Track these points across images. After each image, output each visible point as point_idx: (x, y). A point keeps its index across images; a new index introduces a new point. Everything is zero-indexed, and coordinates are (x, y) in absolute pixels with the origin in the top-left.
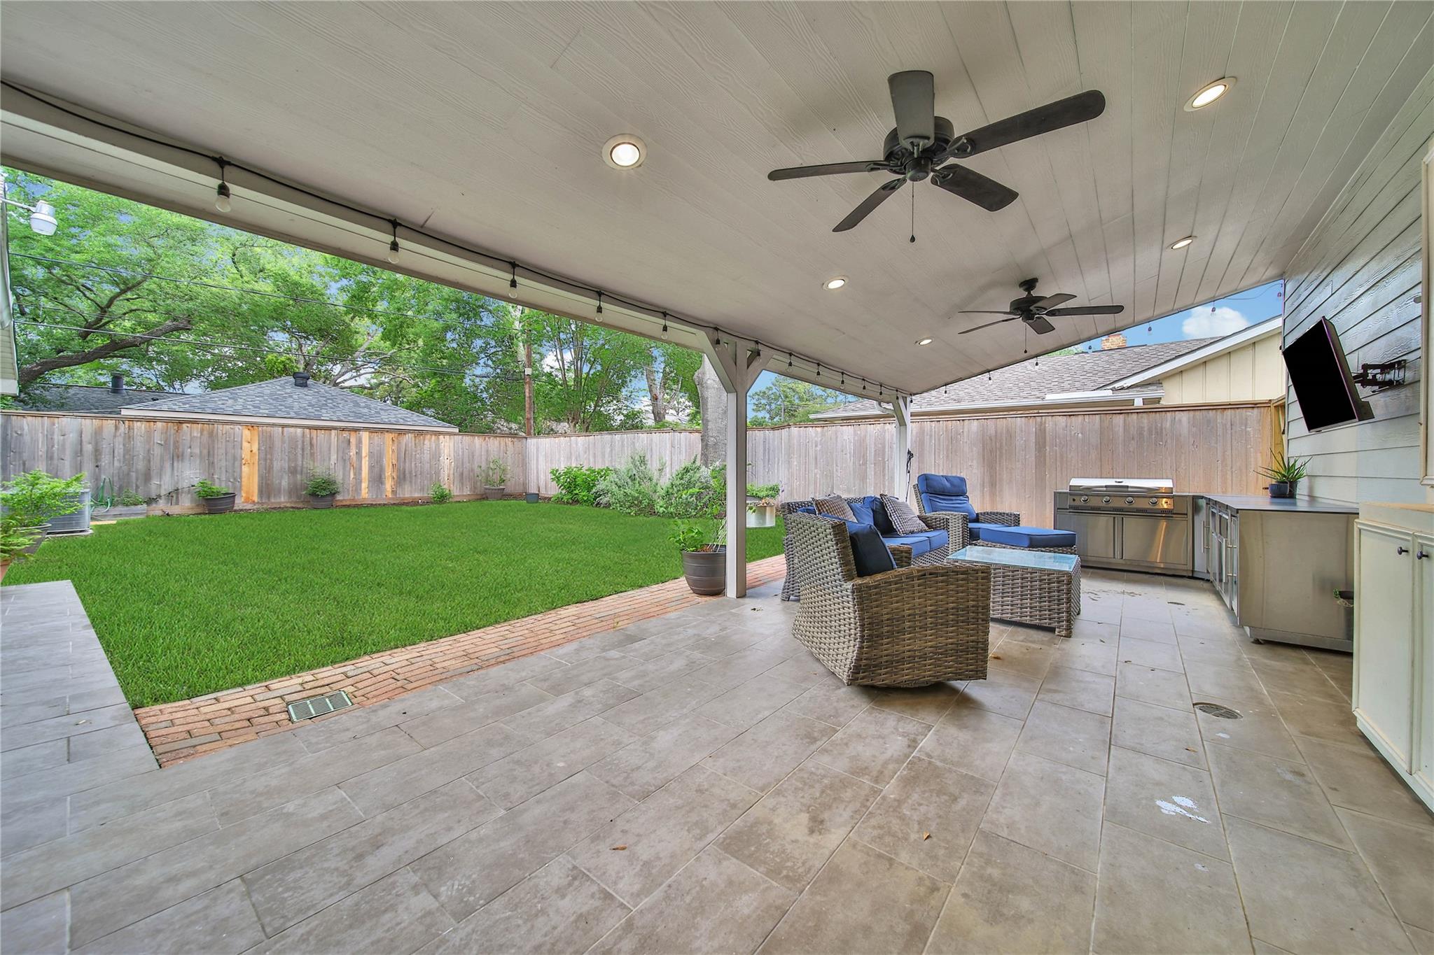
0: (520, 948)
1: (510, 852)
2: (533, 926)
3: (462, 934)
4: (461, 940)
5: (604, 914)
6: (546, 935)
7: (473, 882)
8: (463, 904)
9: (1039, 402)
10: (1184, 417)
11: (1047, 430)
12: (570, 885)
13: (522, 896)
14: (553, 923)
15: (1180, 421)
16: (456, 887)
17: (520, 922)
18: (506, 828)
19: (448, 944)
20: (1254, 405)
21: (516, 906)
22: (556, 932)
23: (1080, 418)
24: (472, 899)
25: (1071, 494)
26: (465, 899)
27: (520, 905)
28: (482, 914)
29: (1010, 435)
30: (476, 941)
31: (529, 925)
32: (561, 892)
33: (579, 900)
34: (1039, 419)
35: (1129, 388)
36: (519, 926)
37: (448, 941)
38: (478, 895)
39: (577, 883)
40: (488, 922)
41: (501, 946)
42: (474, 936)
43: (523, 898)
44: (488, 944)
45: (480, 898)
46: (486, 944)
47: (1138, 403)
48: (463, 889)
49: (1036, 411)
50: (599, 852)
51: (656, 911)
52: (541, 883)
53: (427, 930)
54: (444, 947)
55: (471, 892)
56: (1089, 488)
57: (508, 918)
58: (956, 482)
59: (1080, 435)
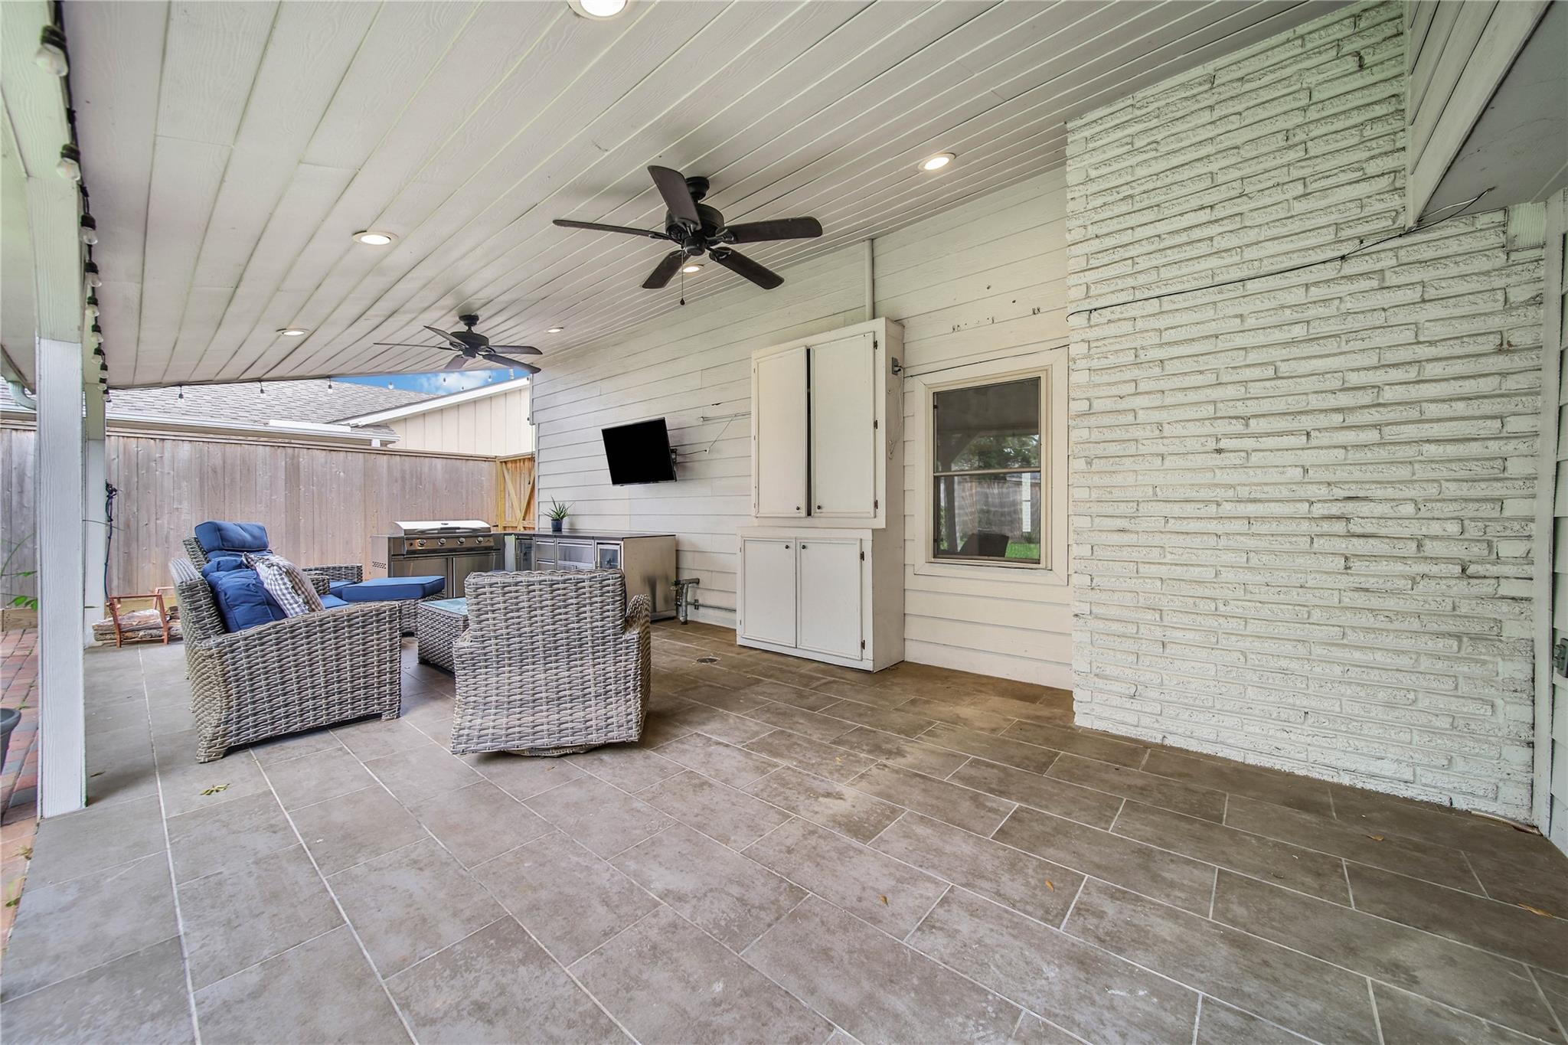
0: (1021, 948)
1: (913, 995)
2: (997, 946)
3: (1032, 1000)
4: (1038, 998)
5: (964, 901)
6: (1002, 934)
7: (968, 1017)
8: (1001, 1015)
9: (260, 428)
10: (439, 463)
11: (301, 467)
12: (941, 929)
13: (969, 963)
14: (988, 932)
15: (435, 466)
16: (982, 1034)
17: (997, 956)
18: (872, 1014)
19: (1048, 1008)
20: (486, 459)
21: (981, 965)
22: (995, 928)
23: (342, 454)
24: (990, 1009)
25: (407, 539)
26: (994, 1015)
27: (980, 962)
28: (1004, 991)
29: (248, 469)
30: (1032, 985)
31: (996, 949)
32: (952, 934)
33: (957, 919)
34: (290, 451)
35: (364, 426)
36: (1002, 956)
37: (1045, 1009)
38: (984, 1005)
39: (938, 924)
40: (1011, 982)
41: (1027, 963)
42: (1029, 988)
43: (971, 961)
44: (1030, 974)
45: (987, 1001)
46: (1031, 975)
47: (376, 444)
48: (982, 1025)
49: (287, 441)
50: (893, 914)
51: (949, 872)
52: (948, 951)
53: (1045, 1037)
54: (1053, 1009)
55: (983, 1014)
56: (423, 532)
57: (998, 967)
58: (257, 532)
59: (342, 474)
